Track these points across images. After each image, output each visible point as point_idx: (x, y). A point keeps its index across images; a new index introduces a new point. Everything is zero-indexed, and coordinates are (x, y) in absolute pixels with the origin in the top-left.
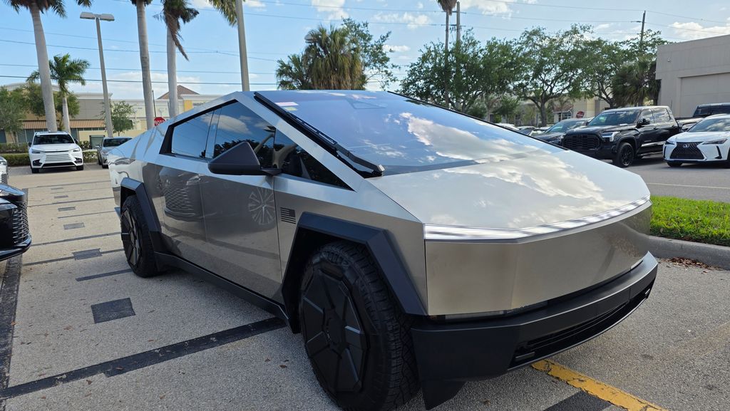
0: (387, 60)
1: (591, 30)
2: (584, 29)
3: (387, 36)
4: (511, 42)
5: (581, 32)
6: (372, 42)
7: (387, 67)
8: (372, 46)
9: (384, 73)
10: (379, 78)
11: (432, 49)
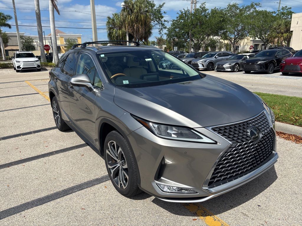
0: (162, 17)
1: (260, 5)
2: (256, 4)
3: (163, 5)
4: (223, 10)
5: (255, 6)
6: (155, 8)
7: (162, 21)
8: (155, 10)
9: (160, 24)
10: (158, 26)
11: (184, 13)
